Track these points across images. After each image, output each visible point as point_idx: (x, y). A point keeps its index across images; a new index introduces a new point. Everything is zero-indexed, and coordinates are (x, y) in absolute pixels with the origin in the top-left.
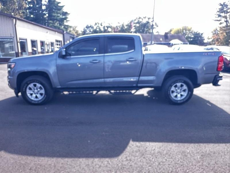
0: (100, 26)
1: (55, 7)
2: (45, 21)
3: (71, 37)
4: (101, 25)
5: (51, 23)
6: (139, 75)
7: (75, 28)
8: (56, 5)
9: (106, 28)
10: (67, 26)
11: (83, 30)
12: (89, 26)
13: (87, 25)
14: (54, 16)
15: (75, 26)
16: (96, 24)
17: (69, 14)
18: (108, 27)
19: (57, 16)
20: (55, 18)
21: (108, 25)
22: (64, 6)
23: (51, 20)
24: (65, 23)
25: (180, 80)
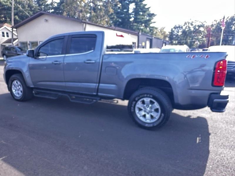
0: (190, 26)
1: (141, 9)
2: (130, 24)
3: (147, 38)
4: (192, 25)
5: (135, 25)
6: (98, 82)
7: (163, 29)
8: (142, 8)
9: (197, 28)
10: (153, 27)
11: (170, 31)
12: (178, 26)
13: (176, 26)
14: (139, 19)
15: (163, 27)
16: (185, 23)
17: (156, 15)
18: (199, 26)
19: (141, 18)
20: (140, 20)
21: (200, 24)
22: (149, 8)
23: (136, 22)
24: (151, 25)
25: (147, 94)
